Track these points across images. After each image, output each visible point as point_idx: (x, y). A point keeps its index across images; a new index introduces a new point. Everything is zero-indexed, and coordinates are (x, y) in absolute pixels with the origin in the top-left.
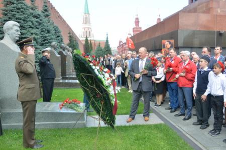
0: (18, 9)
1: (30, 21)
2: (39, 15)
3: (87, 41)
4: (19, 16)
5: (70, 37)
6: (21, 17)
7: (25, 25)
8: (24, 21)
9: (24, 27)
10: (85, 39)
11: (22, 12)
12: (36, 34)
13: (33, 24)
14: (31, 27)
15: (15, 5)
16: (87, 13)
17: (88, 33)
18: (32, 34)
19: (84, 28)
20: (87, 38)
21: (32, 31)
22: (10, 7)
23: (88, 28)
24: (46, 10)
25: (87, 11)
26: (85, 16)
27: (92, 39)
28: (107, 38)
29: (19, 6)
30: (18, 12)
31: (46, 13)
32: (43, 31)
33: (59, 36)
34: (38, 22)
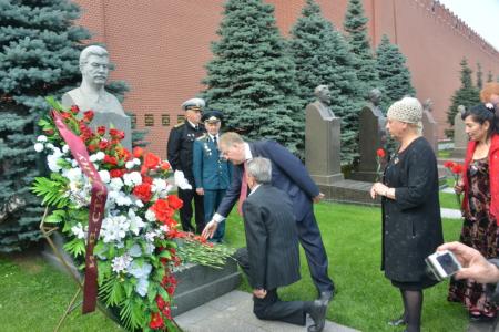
0: (243, 18)
1: (267, 41)
2: (318, 24)
4: (242, 34)
5: (467, 72)
6: (245, 35)
7: (254, 50)
8: (251, 42)
9: (251, 57)
12: (280, 70)
15: (237, 11)
18: (268, 69)
24: (355, 13)
29: (244, 13)
32: (325, 62)
33: (397, 72)
34: (314, 42)
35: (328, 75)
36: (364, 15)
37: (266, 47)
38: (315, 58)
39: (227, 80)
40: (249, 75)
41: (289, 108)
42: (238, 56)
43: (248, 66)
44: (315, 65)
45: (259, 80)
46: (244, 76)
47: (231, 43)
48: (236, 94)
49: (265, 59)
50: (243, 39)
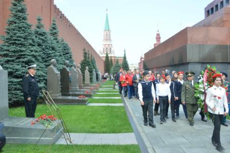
0: (19, 28)
1: (30, 39)
2: (44, 33)
3: (107, 57)
4: (20, 35)
5: (85, 53)
6: (22, 35)
7: (25, 42)
8: (24, 39)
9: (24, 45)
10: (105, 55)
11: (23, 30)
12: (36, 51)
13: (33, 42)
14: (31, 45)
15: (17, 24)
16: (108, 30)
17: (108, 49)
18: (32, 51)
19: (105, 45)
20: (107, 54)
21: (32, 49)
22: (12, 27)
23: (109, 45)
24: (54, 28)
25: (107, 28)
26: (105, 34)
27: (112, 55)
28: (125, 55)
29: (21, 25)
30: (19, 31)
31: (54, 31)
32: (48, 48)
33: (68, 53)
34: (42, 40)
35: (49, 54)
36: (58, 30)
37: (30, 41)
38: (44, 47)
39: (13, 54)
40: (24, 53)
41: (40, 67)
42: (19, 44)
43: (23, 49)
44: (43, 50)
45: (29, 55)
46: (22, 53)
47: (14, 38)
48: (17, 61)
49: (30, 46)
50: (21, 37)
